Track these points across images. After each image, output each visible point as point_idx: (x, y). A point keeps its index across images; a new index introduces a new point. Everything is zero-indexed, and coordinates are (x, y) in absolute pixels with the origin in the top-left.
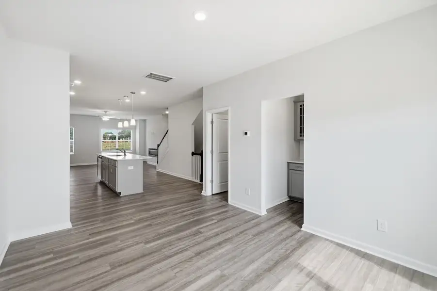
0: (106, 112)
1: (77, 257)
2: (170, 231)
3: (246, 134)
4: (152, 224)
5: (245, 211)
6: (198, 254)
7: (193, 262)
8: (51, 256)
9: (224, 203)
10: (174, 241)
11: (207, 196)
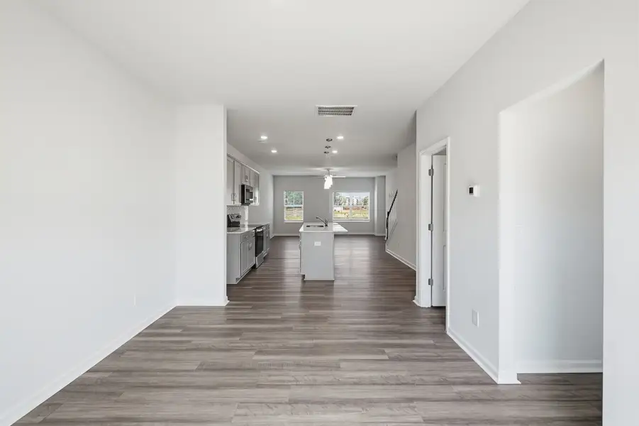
0: (328, 170)
1: (189, 342)
2: (302, 347)
3: (471, 191)
4: (294, 328)
5: (470, 359)
6: (293, 402)
7: (271, 412)
8: (179, 331)
9: (438, 328)
10: (288, 365)
11: (420, 307)
